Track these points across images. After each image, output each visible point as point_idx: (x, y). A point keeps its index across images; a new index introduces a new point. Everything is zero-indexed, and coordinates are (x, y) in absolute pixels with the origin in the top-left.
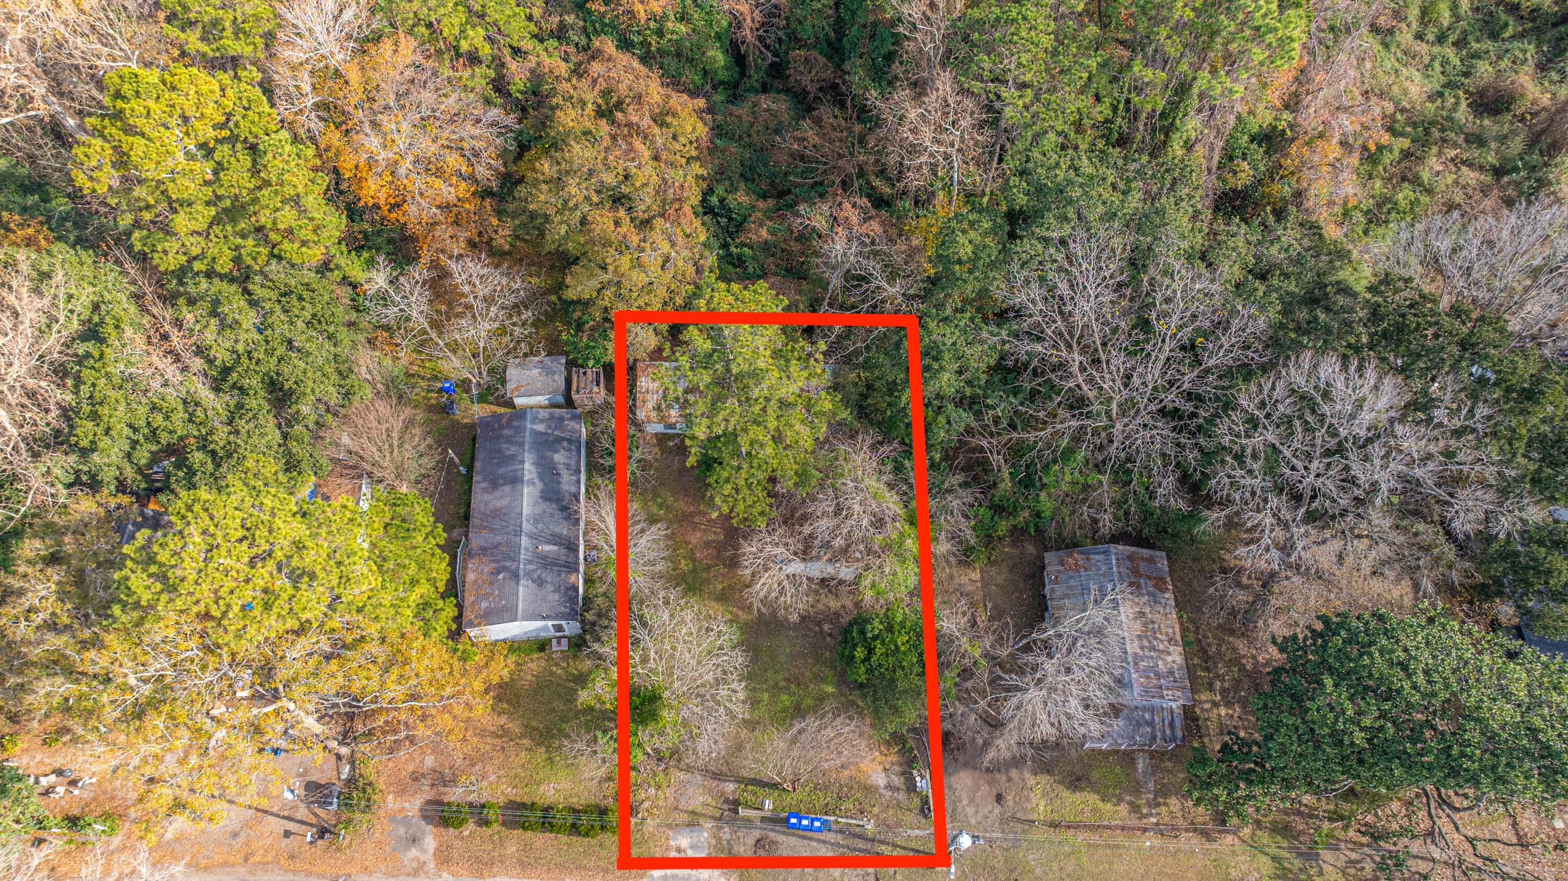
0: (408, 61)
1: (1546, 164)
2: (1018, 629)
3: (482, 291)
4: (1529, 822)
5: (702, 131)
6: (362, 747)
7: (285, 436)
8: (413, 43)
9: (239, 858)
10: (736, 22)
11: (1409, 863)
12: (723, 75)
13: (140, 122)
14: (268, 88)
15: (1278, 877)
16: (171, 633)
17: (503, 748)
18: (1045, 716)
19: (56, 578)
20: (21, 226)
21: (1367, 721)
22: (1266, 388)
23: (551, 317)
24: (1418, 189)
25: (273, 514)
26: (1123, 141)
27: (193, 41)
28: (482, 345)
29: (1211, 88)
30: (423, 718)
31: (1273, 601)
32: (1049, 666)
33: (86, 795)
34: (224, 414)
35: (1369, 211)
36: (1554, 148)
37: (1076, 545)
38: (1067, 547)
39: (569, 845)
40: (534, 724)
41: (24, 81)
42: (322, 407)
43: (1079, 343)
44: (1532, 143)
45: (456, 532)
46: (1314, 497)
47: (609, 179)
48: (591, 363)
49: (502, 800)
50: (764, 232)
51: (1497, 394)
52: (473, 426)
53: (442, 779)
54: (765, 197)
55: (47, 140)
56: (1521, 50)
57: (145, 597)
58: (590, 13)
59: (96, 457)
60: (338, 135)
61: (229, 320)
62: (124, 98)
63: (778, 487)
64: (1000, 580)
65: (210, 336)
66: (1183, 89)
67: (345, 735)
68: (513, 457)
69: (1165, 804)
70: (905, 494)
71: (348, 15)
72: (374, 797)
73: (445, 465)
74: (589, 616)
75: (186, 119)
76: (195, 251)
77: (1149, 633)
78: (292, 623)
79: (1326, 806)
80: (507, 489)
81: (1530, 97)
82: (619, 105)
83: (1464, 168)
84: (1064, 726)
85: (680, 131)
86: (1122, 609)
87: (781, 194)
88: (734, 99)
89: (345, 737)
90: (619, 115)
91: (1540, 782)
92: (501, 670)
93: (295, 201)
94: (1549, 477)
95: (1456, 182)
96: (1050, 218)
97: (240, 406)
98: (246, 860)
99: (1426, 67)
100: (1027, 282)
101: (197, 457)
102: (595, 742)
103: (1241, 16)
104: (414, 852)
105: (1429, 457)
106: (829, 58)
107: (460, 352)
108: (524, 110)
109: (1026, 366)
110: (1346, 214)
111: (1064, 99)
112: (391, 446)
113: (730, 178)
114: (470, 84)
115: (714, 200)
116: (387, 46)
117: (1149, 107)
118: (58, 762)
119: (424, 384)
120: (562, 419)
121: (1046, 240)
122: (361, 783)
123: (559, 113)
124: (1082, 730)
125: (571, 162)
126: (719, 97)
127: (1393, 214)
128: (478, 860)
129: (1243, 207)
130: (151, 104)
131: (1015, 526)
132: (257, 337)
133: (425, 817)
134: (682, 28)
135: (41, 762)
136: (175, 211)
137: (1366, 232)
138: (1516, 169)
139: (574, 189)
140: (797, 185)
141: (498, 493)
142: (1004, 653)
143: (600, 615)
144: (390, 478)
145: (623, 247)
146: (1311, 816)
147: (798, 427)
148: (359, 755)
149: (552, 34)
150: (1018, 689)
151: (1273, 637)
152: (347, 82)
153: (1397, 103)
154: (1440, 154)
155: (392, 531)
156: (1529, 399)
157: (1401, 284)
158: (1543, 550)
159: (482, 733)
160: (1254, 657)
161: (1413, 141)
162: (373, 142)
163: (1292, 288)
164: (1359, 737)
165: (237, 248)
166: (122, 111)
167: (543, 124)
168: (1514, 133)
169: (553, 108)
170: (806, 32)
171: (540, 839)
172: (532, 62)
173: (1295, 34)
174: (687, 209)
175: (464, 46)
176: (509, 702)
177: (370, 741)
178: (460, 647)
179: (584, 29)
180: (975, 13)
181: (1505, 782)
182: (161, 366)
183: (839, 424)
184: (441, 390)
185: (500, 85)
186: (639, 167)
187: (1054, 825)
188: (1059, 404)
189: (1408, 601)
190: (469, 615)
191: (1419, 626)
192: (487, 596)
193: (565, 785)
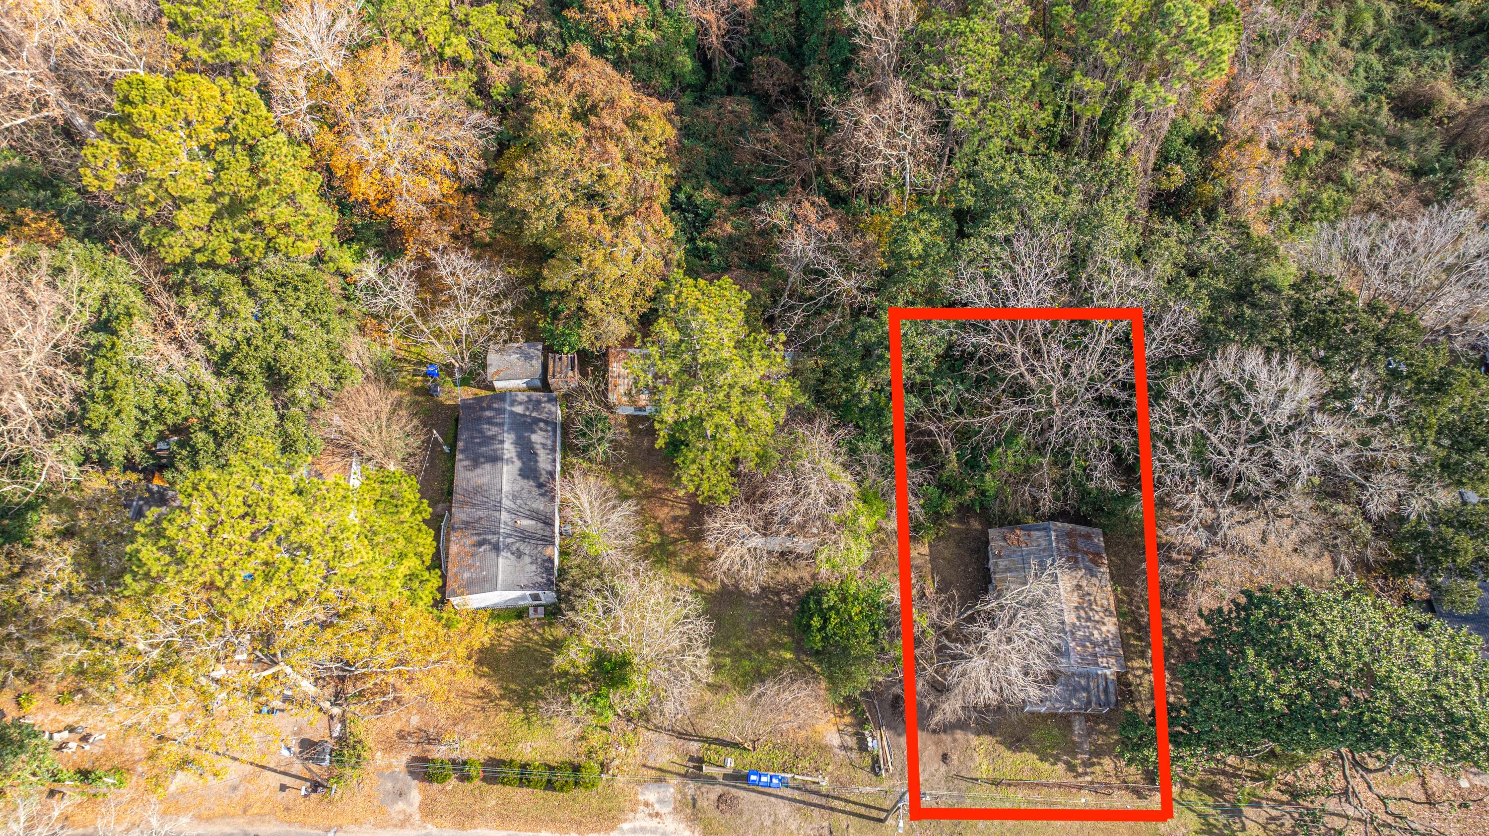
0: (396, 68)
1: (1462, 167)
2: (963, 600)
3: (465, 282)
4: (1437, 781)
5: (671, 133)
6: (352, 708)
7: (282, 417)
8: (401, 51)
9: (239, 810)
10: (703, 29)
11: (1326, 819)
12: (691, 79)
13: (147, 126)
14: (265, 91)
15: (1204, 832)
16: (180, 602)
17: (483, 709)
18: (987, 683)
19: (72, 551)
20: (35, 220)
21: (1286, 689)
22: (1195, 380)
23: (528, 306)
24: (1342, 189)
25: (272, 492)
26: (1064, 144)
27: (194, 47)
28: (464, 332)
29: (1146, 97)
30: (410, 681)
31: (1201, 574)
32: (992, 636)
33: (97, 750)
34: (226, 397)
35: (1295, 209)
36: (1469, 151)
37: (1018, 522)
38: (1010, 523)
39: (545, 799)
40: (513, 686)
41: (39, 86)
42: (316, 390)
43: (1021, 336)
44: (1447, 147)
45: (440, 507)
46: (1239, 480)
47: (584, 178)
48: (566, 349)
49: (482, 758)
50: (728, 227)
51: (1409, 385)
52: (455, 407)
53: (429, 739)
54: (729, 194)
55: (59, 139)
56: (1440, 57)
57: (155, 569)
58: (566, 20)
59: (105, 438)
60: (332, 136)
61: (229, 307)
62: (131, 103)
63: (741, 467)
64: (947, 554)
65: (211, 324)
66: (1122, 95)
67: (337, 695)
68: (493, 438)
69: (1100, 764)
70: (859, 474)
71: (341, 25)
72: (363, 754)
73: (430, 445)
74: (565, 587)
75: (189, 123)
76: (198, 244)
77: (1085, 604)
78: (291, 594)
79: (1248, 766)
80: (488, 467)
81: (1448, 102)
82: (593, 109)
83: (1385, 170)
84: (1006, 692)
85: (650, 134)
86: (1060, 583)
87: (745, 191)
88: (701, 100)
89: (338, 697)
90: (593, 119)
91: (1444, 746)
92: (482, 636)
93: (291, 199)
94: (1457, 463)
95: (1377, 182)
96: (995, 218)
97: (239, 390)
98: (245, 811)
99: (1351, 72)
100: (973, 279)
101: (200, 437)
102: (569, 702)
103: (1174, 31)
104: (401, 805)
105: (1346, 444)
106: (790, 63)
107: (443, 339)
108: (503, 110)
109: (972, 355)
110: (1273, 213)
111: (1008, 108)
112: (380, 427)
113: (696, 176)
114: (454, 87)
115: (682, 197)
116: (376, 53)
117: (1089, 114)
118: (70, 720)
119: (410, 368)
120: (539, 402)
121: (992, 240)
122: (351, 741)
123: (537, 116)
124: (1022, 695)
125: (548, 163)
126: (686, 99)
127: (1318, 213)
128: (461, 813)
129: (1177, 204)
130: (158, 110)
131: (961, 505)
132: (254, 324)
133: (411, 773)
134: (653, 36)
135: (55, 720)
136: (179, 208)
137: (1292, 230)
138: (1433, 171)
139: (550, 186)
140: (760, 183)
141: (479, 471)
142: (950, 623)
143: (574, 585)
144: (379, 456)
145: (597, 242)
146: (1235, 776)
147: (760, 412)
148: (349, 715)
149: (530, 40)
150: (963, 657)
151: (1200, 610)
152: (339, 88)
153: (1323, 107)
154: (1361, 157)
155: (381, 507)
156: (1438, 390)
157: (1320, 282)
158: (1451, 530)
159: (464, 695)
160: (1183, 627)
161: (1337, 143)
162: (363, 143)
163: (1221, 285)
164: (1278, 704)
165: (236, 241)
166: (130, 115)
167: (522, 125)
168: (1431, 135)
169: (533, 111)
170: (769, 39)
171: (518, 794)
172: (511, 66)
173: (1225, 47)
174: (657, 207)
175: (448, 52)
176: (489, 666)
177: (359, 702)
178: (445, 615)
179: (561, 35)
180: (927, 26)
181: (1411, 747)
182: (167, 353)
183: (797, 408)
184: (427, 374)
185: (481, 88)
186: (612, 168)
187: (996, 783)
188: (1004, 391)
189: (1327, 575)
190: (452, 585)
191: (1336, 601)
192: (470, 566)
193: (541, 743)
